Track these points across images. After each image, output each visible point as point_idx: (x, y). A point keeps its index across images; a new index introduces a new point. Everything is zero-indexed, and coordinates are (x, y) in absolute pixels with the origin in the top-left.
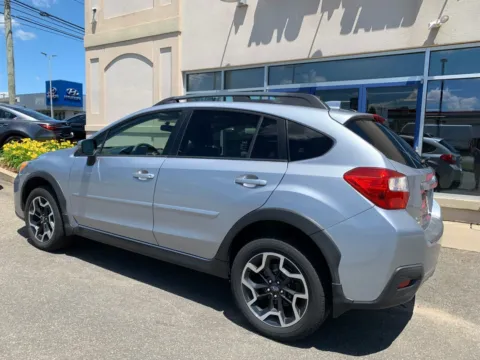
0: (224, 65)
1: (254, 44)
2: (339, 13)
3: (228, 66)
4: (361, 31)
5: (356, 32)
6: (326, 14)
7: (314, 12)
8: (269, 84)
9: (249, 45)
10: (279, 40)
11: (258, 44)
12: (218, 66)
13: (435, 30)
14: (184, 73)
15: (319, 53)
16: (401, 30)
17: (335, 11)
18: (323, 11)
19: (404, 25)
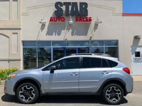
0: (38, 40)
1: (48, 35)
2: (71, 31)
3: (39, 40)
4: (76, 35)
5: (75, 35)
6: (67, 31)
7: (65, 29)
8: (52, 46)
9: (46, 35)
10: (55, 35)
11: (49, 35)
12: (36, 40)
13: (91, 37)
14: (22, 41)
15: (66, 39)
16: (84, 36)
17: (70, 30)
18: (67, 30)
19: (85, 35)
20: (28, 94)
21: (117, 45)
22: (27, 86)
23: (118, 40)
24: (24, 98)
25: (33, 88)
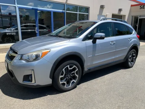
20: (69, 76)
21: (88, 13)
22: (69, 66)
23: (89, 7)
24: (66, 83)
25: (76, 67)
